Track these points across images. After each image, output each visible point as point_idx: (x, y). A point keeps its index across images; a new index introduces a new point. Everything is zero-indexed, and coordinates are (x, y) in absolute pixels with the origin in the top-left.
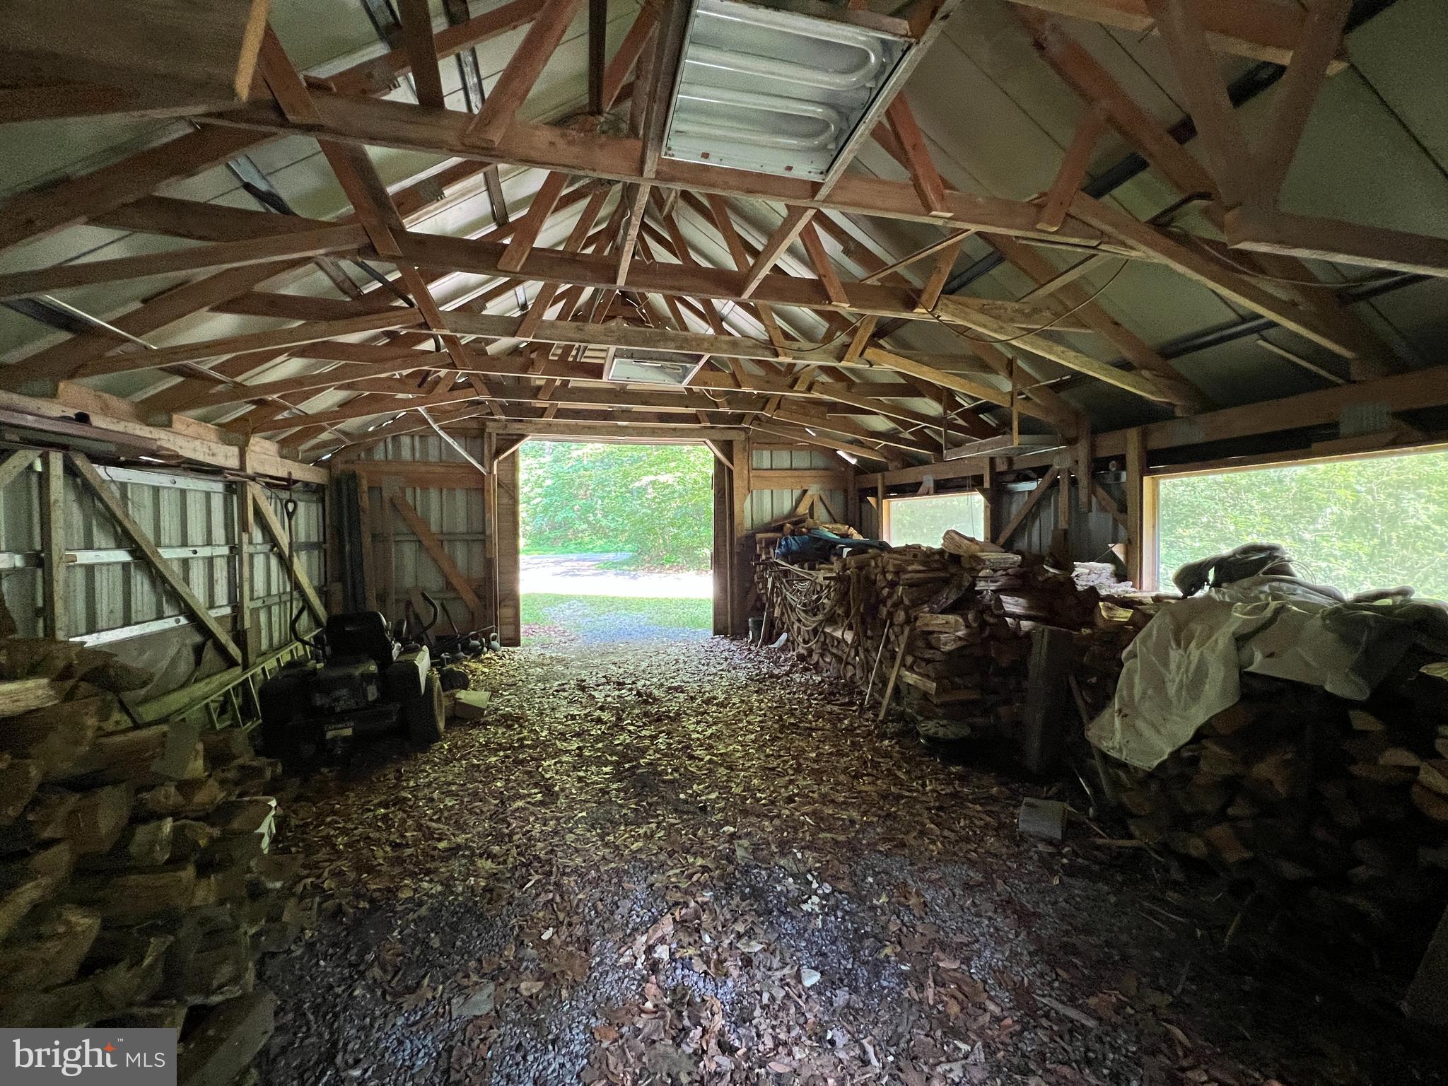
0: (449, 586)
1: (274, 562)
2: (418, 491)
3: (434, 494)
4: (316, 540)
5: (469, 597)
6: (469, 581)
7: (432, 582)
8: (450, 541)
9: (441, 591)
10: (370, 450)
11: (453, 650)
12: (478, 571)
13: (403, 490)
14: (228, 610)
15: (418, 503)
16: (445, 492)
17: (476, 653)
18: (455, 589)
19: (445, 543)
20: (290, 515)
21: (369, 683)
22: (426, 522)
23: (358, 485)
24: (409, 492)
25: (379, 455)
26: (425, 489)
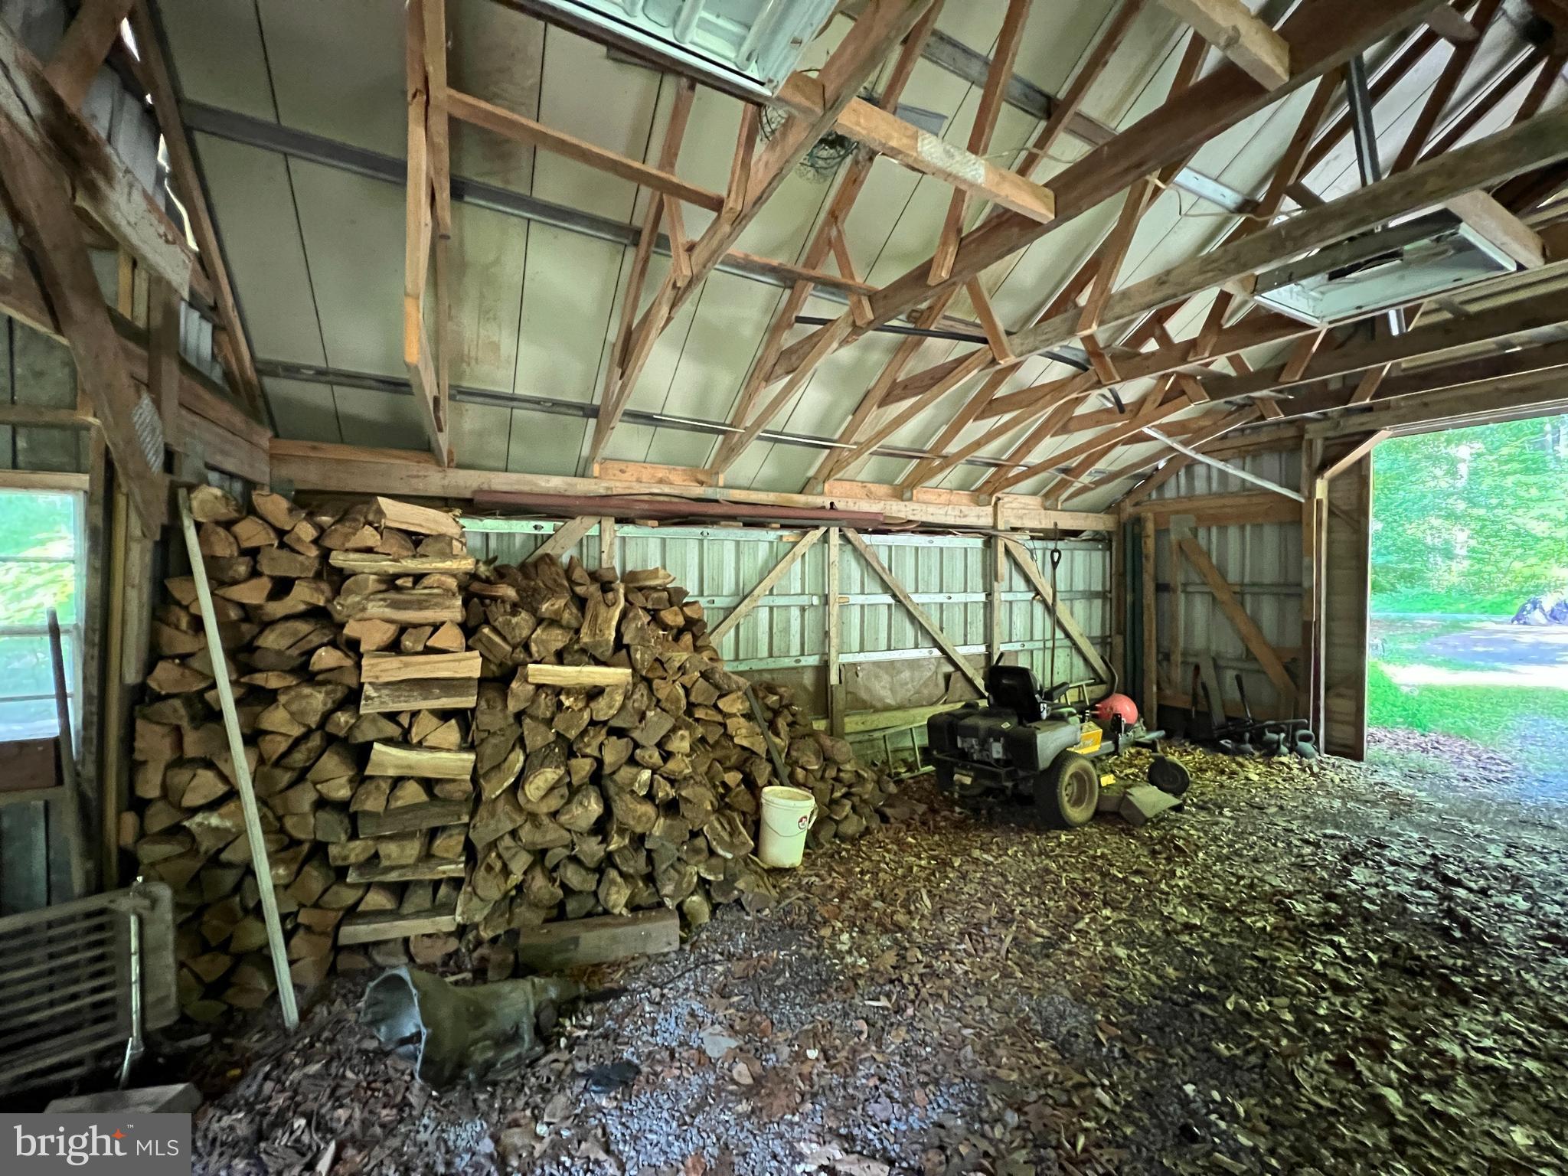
0: (1249, 656)
1: (1039, 609)
2: (1214, 530)
3: (1233, 533)
4: (1100, 588)
5: (1275, 671)
6: (1277, 651)
7: (1228, 646)
8: (1253, 594)
9: (1239, 659)
10: (1161, 487)
11: (1238, 739)
12: (1292, 638)
13: (1195, 532)
14: (982, 649)
15: (1214, 546)
16: (1248, 528)
17: (1270, 751)
18: (1255, 659)
19: (1248, 599)
20: (1055, 565)
21: (997, 740)
22: (1222, 572)
23: (1143, 528)
24: (1202, 533)
25: (1170, 492)
26: (1223, 529)
